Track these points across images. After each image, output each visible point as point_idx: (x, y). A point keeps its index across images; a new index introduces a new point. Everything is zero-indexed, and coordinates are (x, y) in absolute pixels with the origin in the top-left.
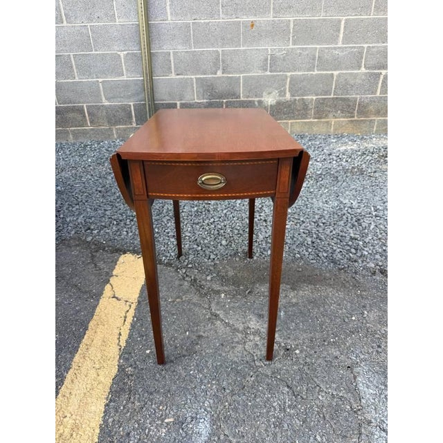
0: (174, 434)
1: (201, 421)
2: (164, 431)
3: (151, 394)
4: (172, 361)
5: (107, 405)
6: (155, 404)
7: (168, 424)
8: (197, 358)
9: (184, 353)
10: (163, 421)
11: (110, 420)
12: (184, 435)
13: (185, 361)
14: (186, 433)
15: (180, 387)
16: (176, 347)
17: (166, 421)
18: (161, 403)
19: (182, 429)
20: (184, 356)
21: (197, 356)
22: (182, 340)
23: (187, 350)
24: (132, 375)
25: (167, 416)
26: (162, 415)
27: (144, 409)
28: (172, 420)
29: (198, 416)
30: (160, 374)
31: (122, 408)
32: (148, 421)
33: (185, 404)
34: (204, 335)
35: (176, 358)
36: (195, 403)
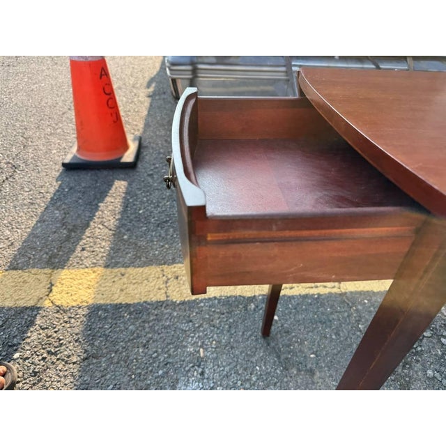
0: (188, 359)
1: (200, 384)
2: (192, 350)
3: (228, 331)
4: (268, 344)
5: (215, 298)
6: (218, 337)
7: (199, 351)
8: (278, 371)
9: (283, 357)
10: (201, 347)
11: (202, 304)
12: (187, 369)
13: (272, 359)
14: (189, 370)
15: (238, 358)
16: (289, 346)
17: (201, 350)
18: (219, 342)
19: (193, 367)
20: (279, 357)
21: (281, 371)
22: (300, 351)
23: (287, 359)
24: (246, 310)
25: (206, 350)
26: (206, 345)
27: (212, 328)
28: (202, 355)
29: (205, 381)
30: (251, 335)
31: (213, 310)
32: (201, 334)
33: (218, 366)
34: (315, 377)
35: (274, 348)
36: (220, 376)
